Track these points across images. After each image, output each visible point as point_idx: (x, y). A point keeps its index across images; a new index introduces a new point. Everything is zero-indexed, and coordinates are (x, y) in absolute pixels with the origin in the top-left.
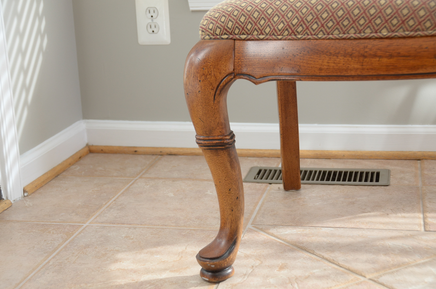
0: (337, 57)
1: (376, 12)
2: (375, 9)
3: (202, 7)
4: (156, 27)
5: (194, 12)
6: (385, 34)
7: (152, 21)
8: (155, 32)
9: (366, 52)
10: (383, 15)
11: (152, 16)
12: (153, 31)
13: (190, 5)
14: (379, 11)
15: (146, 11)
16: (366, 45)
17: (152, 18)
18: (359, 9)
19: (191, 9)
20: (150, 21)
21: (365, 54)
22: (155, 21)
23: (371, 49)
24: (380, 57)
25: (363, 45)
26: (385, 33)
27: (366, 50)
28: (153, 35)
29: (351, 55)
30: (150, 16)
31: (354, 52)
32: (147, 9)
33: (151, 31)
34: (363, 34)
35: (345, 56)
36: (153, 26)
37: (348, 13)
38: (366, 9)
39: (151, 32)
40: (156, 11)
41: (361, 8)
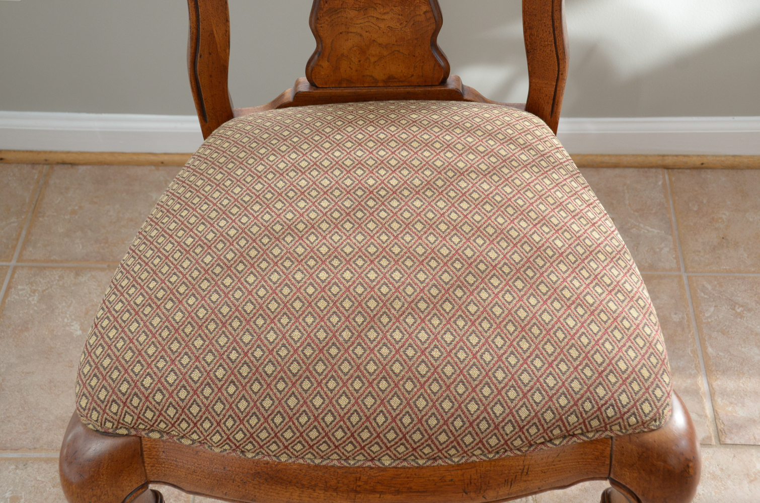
0: (314, 490)
1: (371, 436)
2: (370, 431)
6: (387, 463)
9: (359, 486)
10: (382, 441)
14: (375, 435)
16: (358, 475)
18: (343, 431)
21: (358, 489)
23: (366, 483)
24: (381, 493)
25: (353, 475)
26: (387, 461)
27: (359, 483)
29: (336, 490)
31: (340, 485)
34: (352, 462)
35: (326, 491)
37: (326, 434)
38: (355, 431)
41: (346, 429)
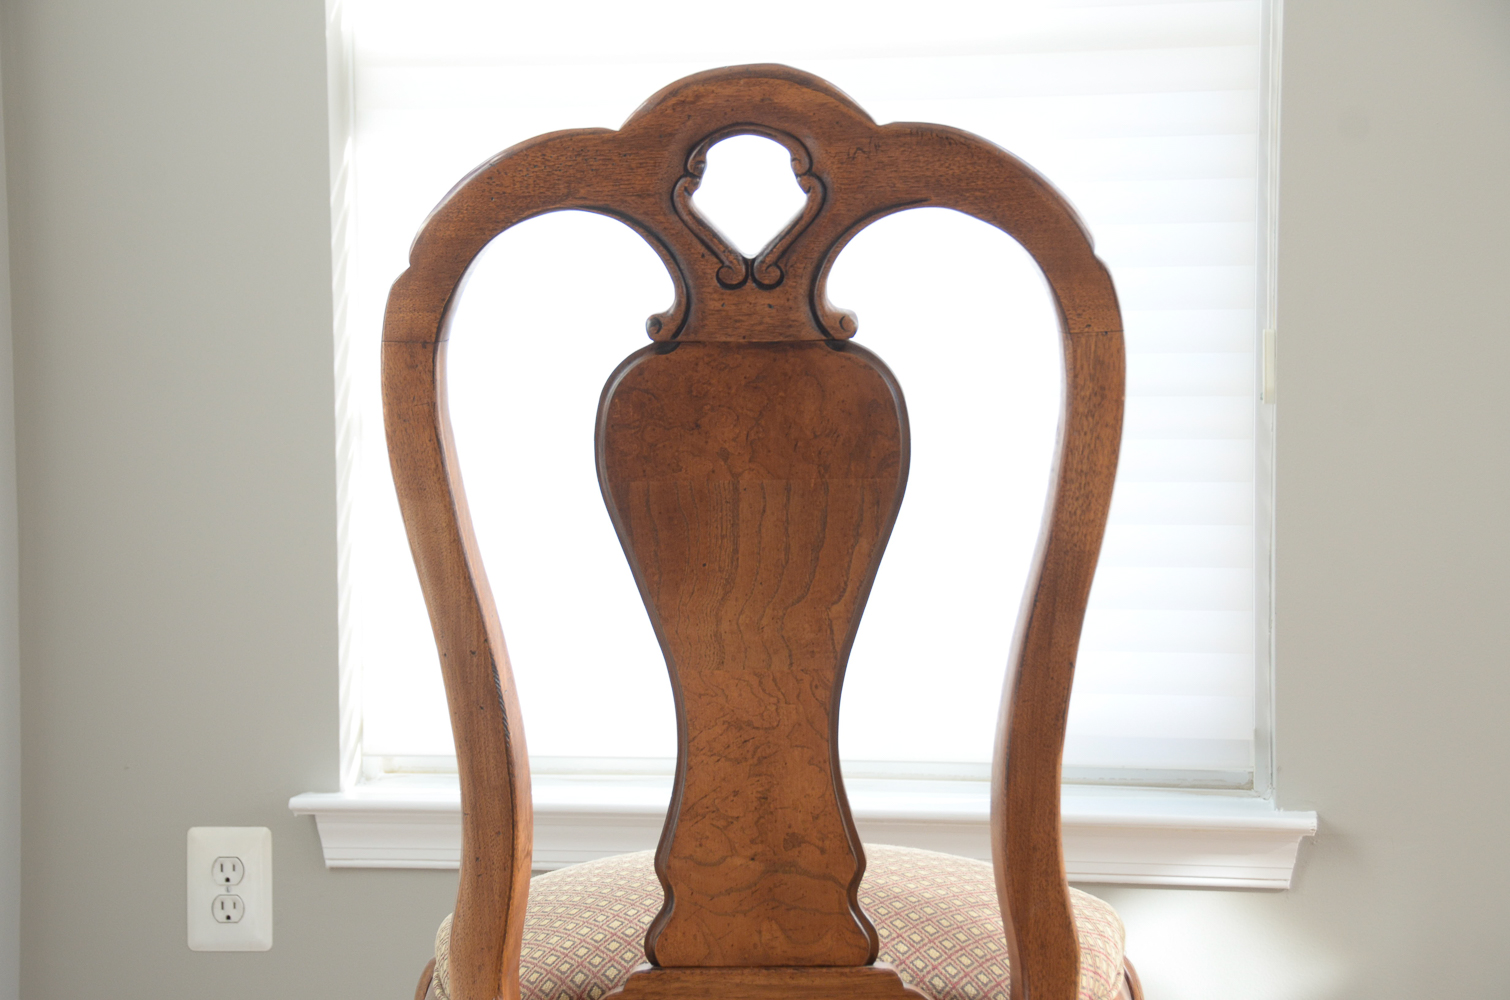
3: (357, 859)
4: (237, 906)
5: (334, 869)
7: (228, 891)
8: (233, 918)
11: (228, 880)
12: (228, 918)
13: (327, 854)
15: (213, 866)
17: (228, 883)
19: (329, 863)
20: (223, 891)
22: (234, 891)
28: (229, 926)
30: (221, 877)
32: (216, 861)
33: (221, 916)
36: (229, 905)
39: (225, 920)
40: (239, 867)
